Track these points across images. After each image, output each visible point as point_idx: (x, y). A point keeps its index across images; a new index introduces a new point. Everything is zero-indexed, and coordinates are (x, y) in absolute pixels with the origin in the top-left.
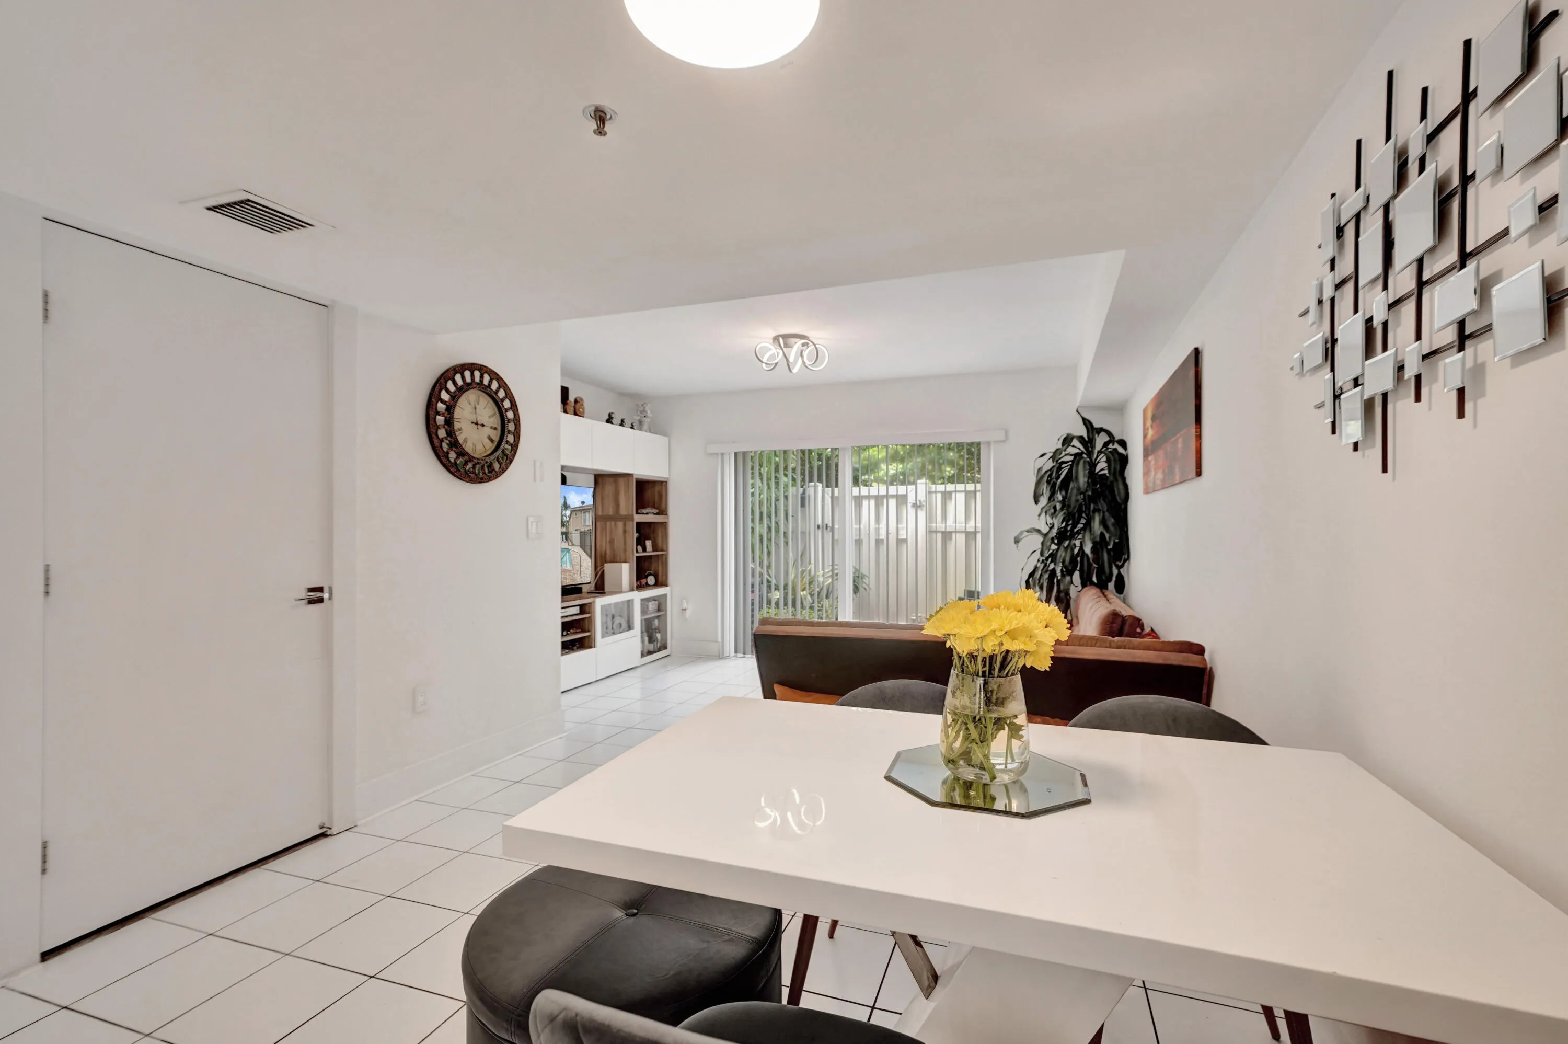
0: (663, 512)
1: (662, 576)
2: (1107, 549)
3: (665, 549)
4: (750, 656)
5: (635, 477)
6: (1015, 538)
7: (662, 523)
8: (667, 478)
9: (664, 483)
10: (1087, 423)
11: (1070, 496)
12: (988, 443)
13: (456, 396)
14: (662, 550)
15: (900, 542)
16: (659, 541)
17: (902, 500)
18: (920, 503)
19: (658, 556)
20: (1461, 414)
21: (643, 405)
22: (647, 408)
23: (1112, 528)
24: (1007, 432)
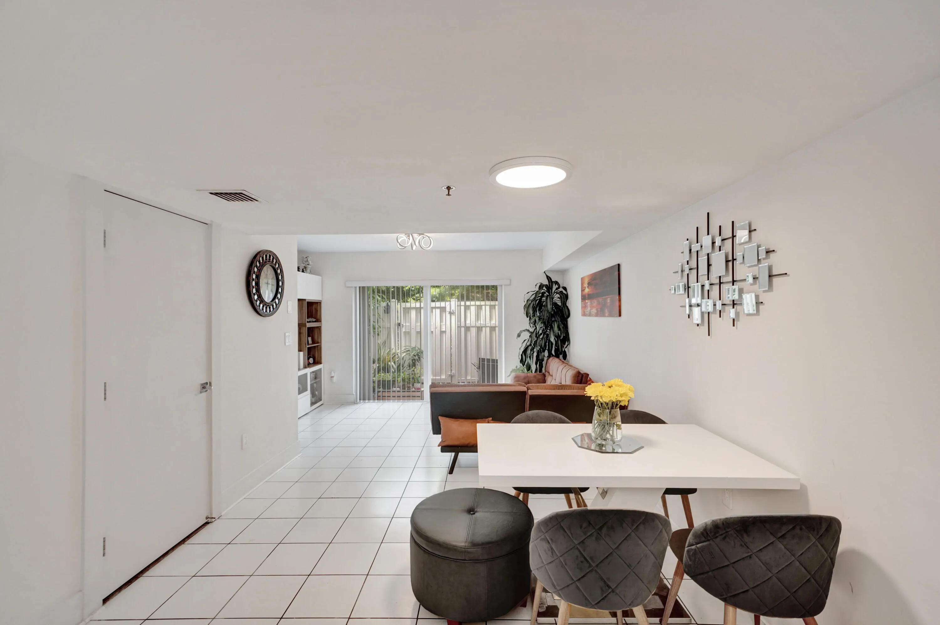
0: (318, 320)
1: (318, 358)
2: (560, 339)
3: (319, 342)
4: (372, 401)
5: (307, 301)
6: (518, 334)
7: (317, 327)
8: (321, 301)
9: (319, 303)
10: (549, 278)
11: (544, 315)
12: (502, 286)
13: (260, 269)
14: (318, 343)
15: (442, 332)
16: (316, 337)
17: (443, 309)
18: (453, 311)
19: (315, 346)
20: (734, 325)
21: (306, 258)
22: (309, 260)
23: (562, 329)
24: (510, 280)
